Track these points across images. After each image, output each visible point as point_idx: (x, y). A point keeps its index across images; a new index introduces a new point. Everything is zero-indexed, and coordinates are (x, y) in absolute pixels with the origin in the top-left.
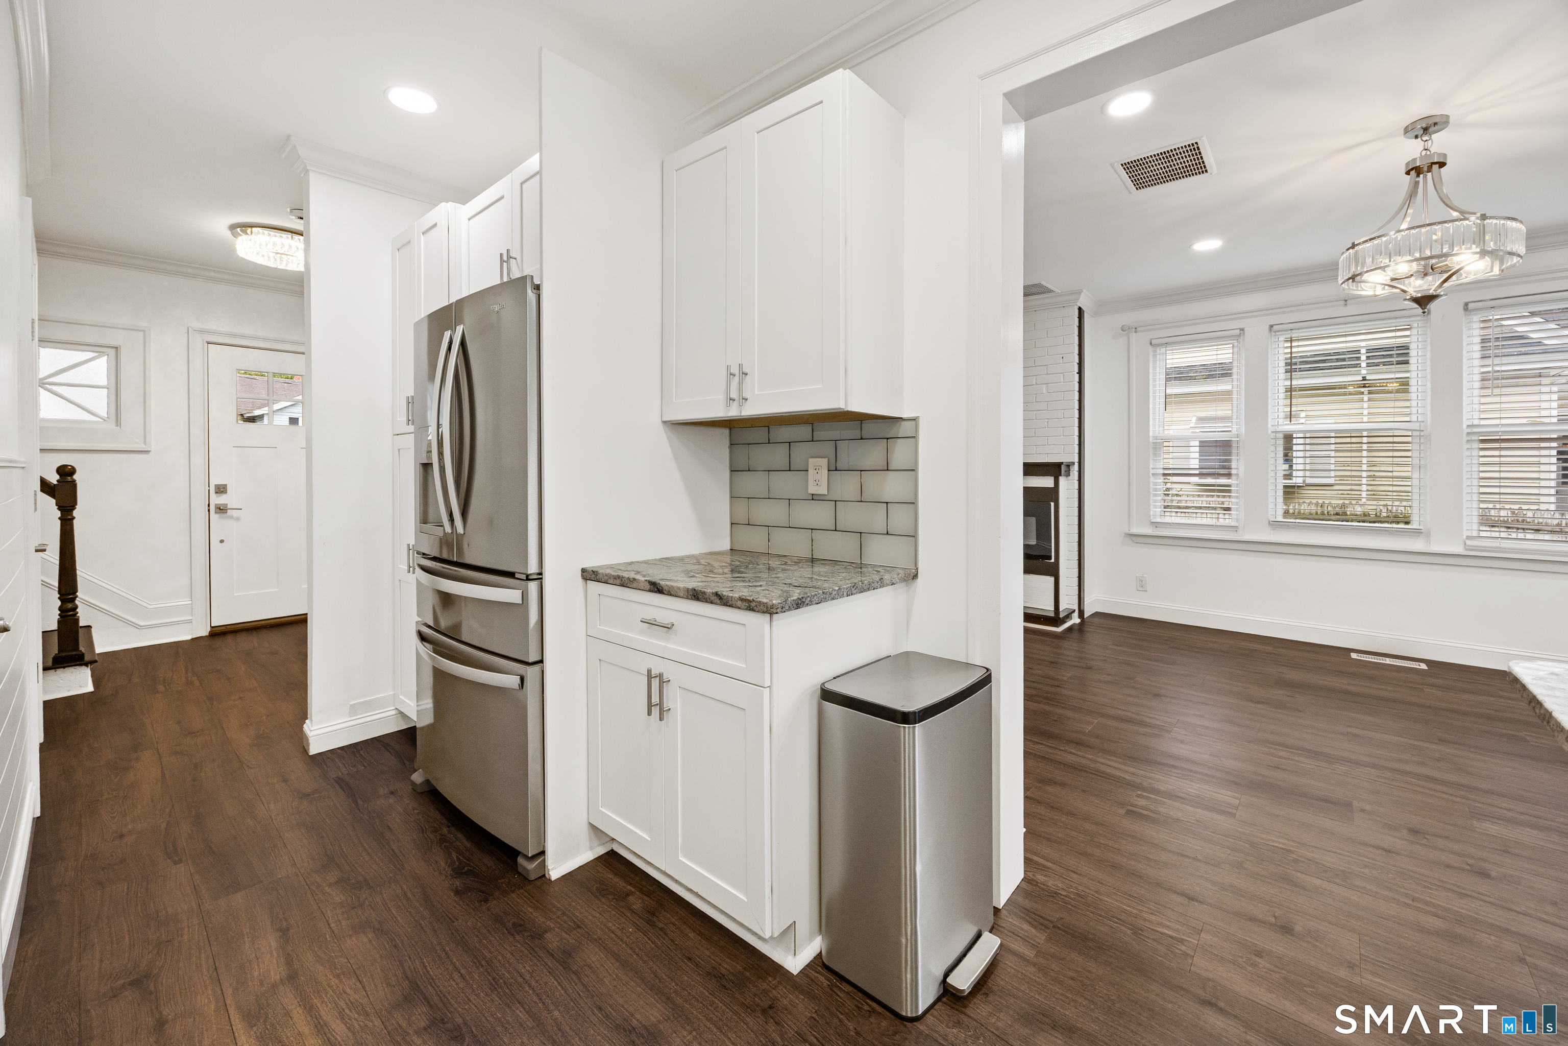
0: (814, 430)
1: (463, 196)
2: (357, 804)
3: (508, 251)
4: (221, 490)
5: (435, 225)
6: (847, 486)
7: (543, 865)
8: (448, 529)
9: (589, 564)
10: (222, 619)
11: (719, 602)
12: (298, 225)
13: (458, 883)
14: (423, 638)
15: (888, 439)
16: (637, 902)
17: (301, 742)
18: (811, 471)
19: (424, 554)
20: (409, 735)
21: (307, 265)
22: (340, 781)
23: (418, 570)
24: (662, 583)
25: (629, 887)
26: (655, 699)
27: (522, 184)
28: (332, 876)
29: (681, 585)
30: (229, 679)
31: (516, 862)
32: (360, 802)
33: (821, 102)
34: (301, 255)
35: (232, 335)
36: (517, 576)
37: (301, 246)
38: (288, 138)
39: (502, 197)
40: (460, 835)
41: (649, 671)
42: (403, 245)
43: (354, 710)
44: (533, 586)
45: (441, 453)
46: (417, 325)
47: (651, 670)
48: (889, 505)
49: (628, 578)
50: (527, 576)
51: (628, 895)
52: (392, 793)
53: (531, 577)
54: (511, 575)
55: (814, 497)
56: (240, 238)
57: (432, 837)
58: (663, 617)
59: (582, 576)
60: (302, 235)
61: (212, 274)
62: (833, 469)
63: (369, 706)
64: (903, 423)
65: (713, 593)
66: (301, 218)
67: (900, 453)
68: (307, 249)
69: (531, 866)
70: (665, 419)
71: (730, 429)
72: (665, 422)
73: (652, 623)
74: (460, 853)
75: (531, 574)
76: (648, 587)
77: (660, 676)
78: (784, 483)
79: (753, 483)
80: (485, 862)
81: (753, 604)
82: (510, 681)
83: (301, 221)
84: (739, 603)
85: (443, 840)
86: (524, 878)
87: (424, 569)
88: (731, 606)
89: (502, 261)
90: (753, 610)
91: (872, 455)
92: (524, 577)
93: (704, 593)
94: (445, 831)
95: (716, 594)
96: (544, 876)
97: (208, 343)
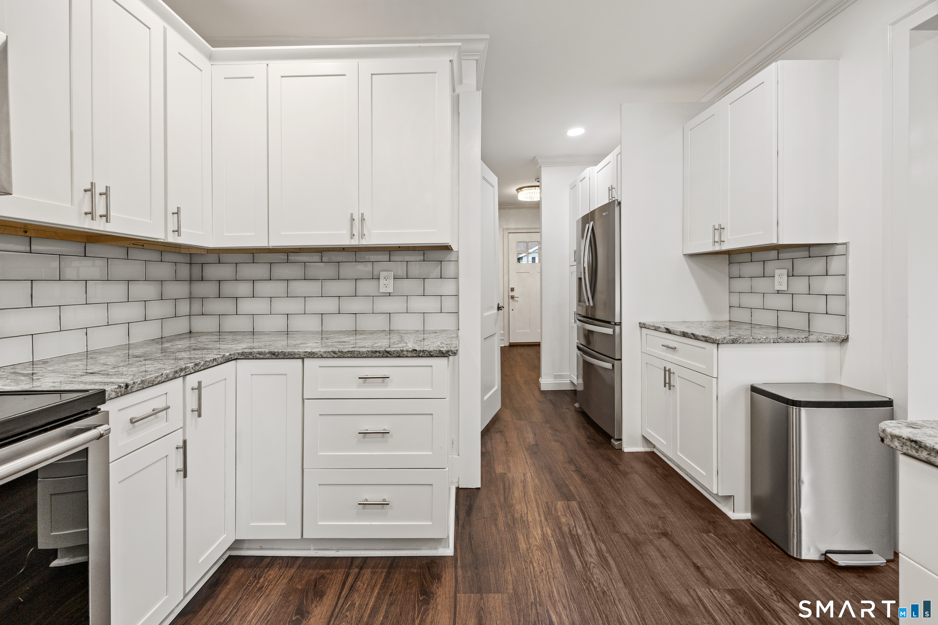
0: (779, 253)
1: (596, 163)
2: (556, 408)
3: (612, 186)
4: (512, 290)
5: (585, 178)
6: (800, 285)
7: (621, 444)
8: (587, 304)
9: (642, 321)
10: (513, 341)
11: (693, 337)
12: (538, 184)
13: (588, 440)
14: (579, 348)
15: (827, 256)
16: (660, 471)
17: (538, 384)
18: (776, 277)
19: (579, 315)
20: (575, 392)
21: (541, 198)
22: (550, 400)
23: (577, 321)
24: (671, 329)
25: (658, 465)
26: (667, 381)
27: (617, 155)
28: (548, 425)
29: (678, 330)
30: (515, 361)
31: (611, 441)
32: (557, 408)
33: (763, 82)
34: (539, 195)
35: (516, 229)
36: (611, 323)
37: (539, 191)
38: (535, 157)
39: (610, 162)
40: (591, 428)
41: (665, 368)
42: (573, 187)
43: (556, 377)
44: (617, 328)
45: (584, 273)
46: (578, 221)
47: (666, 367)
48: (828, 296)
49: (657, 327)
50: (615, 323)
51: (657, 467)
52: (568, 409)
53: (616, 324)
54: (609, 323)
55: (778, 292)
56: (519, 193)
57: (581, 425)
58: (672, 344)
59: (639, 325)
60: (539, 187)
61: (510, 206)
62: (791, 275)
63: (560, 377)
64: (837, 246)
65: (691, 333)
66: (539, 182)
67: (835, 265)
68: (541, 193)
69: (616, 443)
70: (684, 253)
71: (729, 255)
72: (685, 255)
73: (668, 347)
74: (590, 432)
75: (616, 323)
76: (665, 330)
77: (669, 370)
78: (762, 284)
79: (741, 285)
80: (599, 438)
81: (708, 339)
82: (608, 366)
83: (539, 183)
84: (702, 338)
85: (584, 427)
86: (613, 447)
87: (579, 320)
88: (698, 340)
89: (609, 190)
90: (707, 341)
91: (818, 266)
92: (614, 324)
93: (687, 333)
94: (586, 425)
95: (693, 334)
96: (622, 449)
97: (509, 233)
